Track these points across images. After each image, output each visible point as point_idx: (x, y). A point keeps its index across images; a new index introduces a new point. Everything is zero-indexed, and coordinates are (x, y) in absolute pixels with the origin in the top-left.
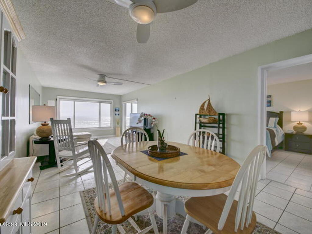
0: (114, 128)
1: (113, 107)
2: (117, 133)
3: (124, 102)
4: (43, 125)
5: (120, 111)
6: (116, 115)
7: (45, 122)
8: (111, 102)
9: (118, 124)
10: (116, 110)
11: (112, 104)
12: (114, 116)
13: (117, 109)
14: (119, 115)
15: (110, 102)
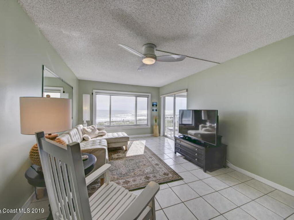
0: (151, 125)
1: (150, 101)
2: (154, 132)
3: (163, 96)
5: (158, 105)
6: (153, 110)
8: (149, 96)
9: (156, 121)
10: (153, 105)
11: (149, 98)
12: (151, 112)
13: (155, 103)
14: (156, 110)
15: (147, 95)
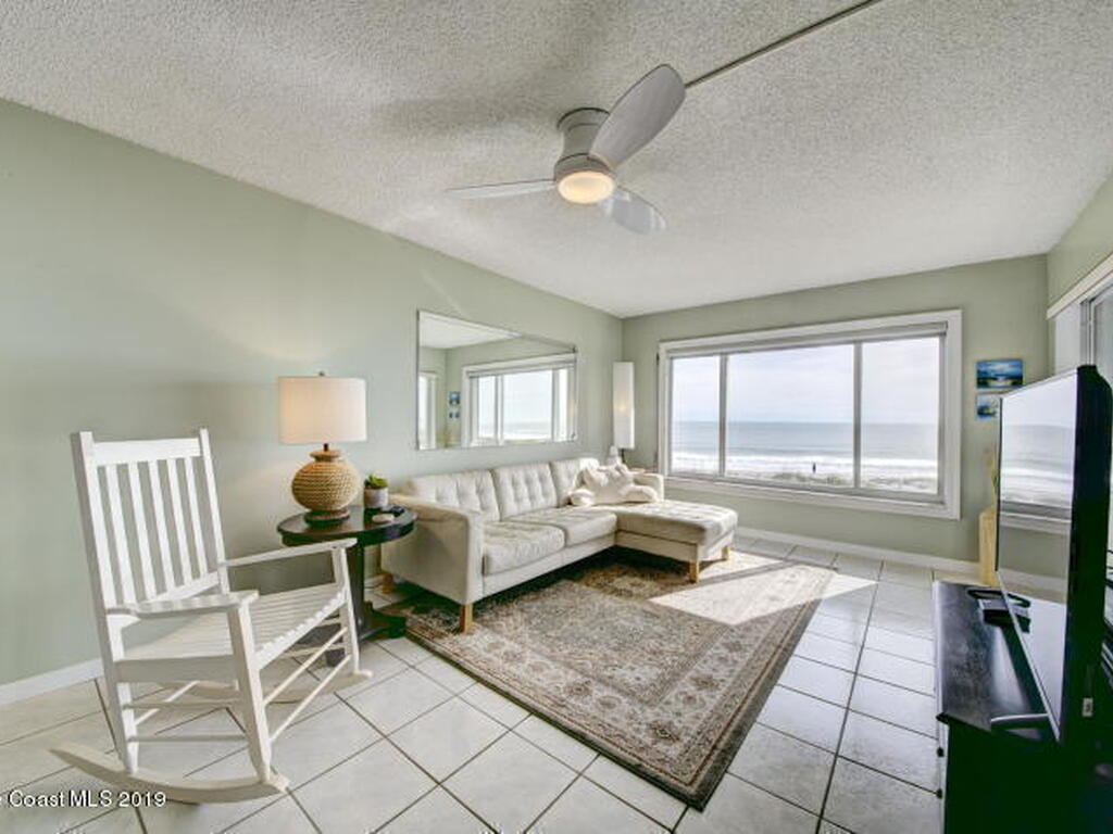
1: (958, 355)
2: (982, 555)
4: (318, 458)
7: (326, 446)
10: (983, 380)
11: (948, 339)
12: (964, 424)
13: (1001, 368)
